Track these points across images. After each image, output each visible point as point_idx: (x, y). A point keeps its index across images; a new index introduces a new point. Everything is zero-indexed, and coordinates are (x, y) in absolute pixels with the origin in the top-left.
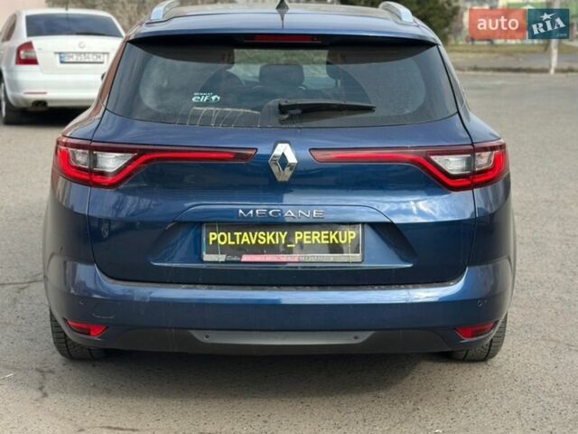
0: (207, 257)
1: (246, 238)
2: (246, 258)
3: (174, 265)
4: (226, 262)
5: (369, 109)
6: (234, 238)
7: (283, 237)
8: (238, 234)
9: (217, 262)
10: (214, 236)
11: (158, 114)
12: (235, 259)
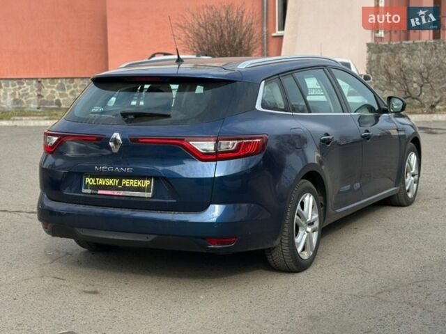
0: (84, 191)
1: (101, 182)
2: (100, 192)
3: (71, 194)
4: (91, 194)
5: (168, 116)
6: (96, 182)
7: (117, 182)
8: (97, 179)
9: (88, 194)
10: (88, 180)
11: (79, 118)
12: (95, 192)
